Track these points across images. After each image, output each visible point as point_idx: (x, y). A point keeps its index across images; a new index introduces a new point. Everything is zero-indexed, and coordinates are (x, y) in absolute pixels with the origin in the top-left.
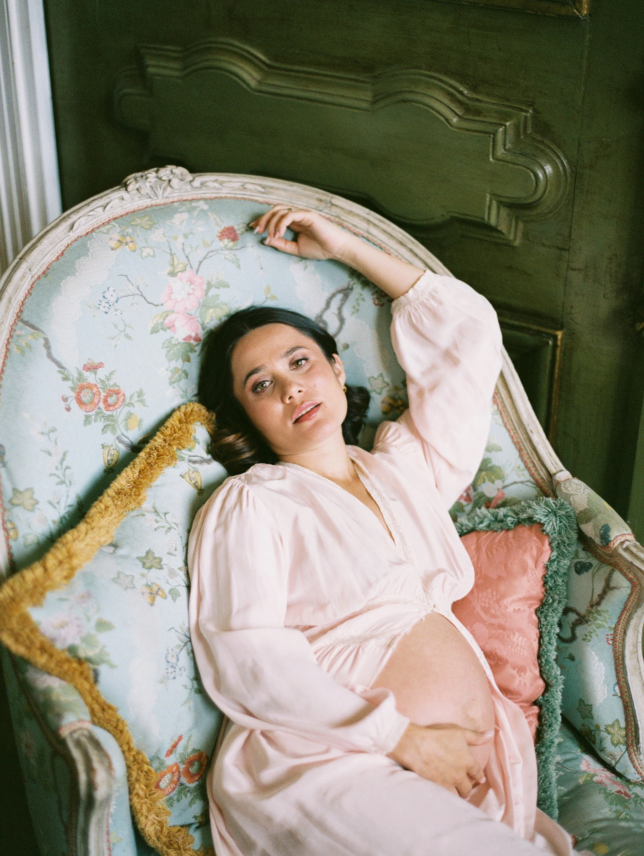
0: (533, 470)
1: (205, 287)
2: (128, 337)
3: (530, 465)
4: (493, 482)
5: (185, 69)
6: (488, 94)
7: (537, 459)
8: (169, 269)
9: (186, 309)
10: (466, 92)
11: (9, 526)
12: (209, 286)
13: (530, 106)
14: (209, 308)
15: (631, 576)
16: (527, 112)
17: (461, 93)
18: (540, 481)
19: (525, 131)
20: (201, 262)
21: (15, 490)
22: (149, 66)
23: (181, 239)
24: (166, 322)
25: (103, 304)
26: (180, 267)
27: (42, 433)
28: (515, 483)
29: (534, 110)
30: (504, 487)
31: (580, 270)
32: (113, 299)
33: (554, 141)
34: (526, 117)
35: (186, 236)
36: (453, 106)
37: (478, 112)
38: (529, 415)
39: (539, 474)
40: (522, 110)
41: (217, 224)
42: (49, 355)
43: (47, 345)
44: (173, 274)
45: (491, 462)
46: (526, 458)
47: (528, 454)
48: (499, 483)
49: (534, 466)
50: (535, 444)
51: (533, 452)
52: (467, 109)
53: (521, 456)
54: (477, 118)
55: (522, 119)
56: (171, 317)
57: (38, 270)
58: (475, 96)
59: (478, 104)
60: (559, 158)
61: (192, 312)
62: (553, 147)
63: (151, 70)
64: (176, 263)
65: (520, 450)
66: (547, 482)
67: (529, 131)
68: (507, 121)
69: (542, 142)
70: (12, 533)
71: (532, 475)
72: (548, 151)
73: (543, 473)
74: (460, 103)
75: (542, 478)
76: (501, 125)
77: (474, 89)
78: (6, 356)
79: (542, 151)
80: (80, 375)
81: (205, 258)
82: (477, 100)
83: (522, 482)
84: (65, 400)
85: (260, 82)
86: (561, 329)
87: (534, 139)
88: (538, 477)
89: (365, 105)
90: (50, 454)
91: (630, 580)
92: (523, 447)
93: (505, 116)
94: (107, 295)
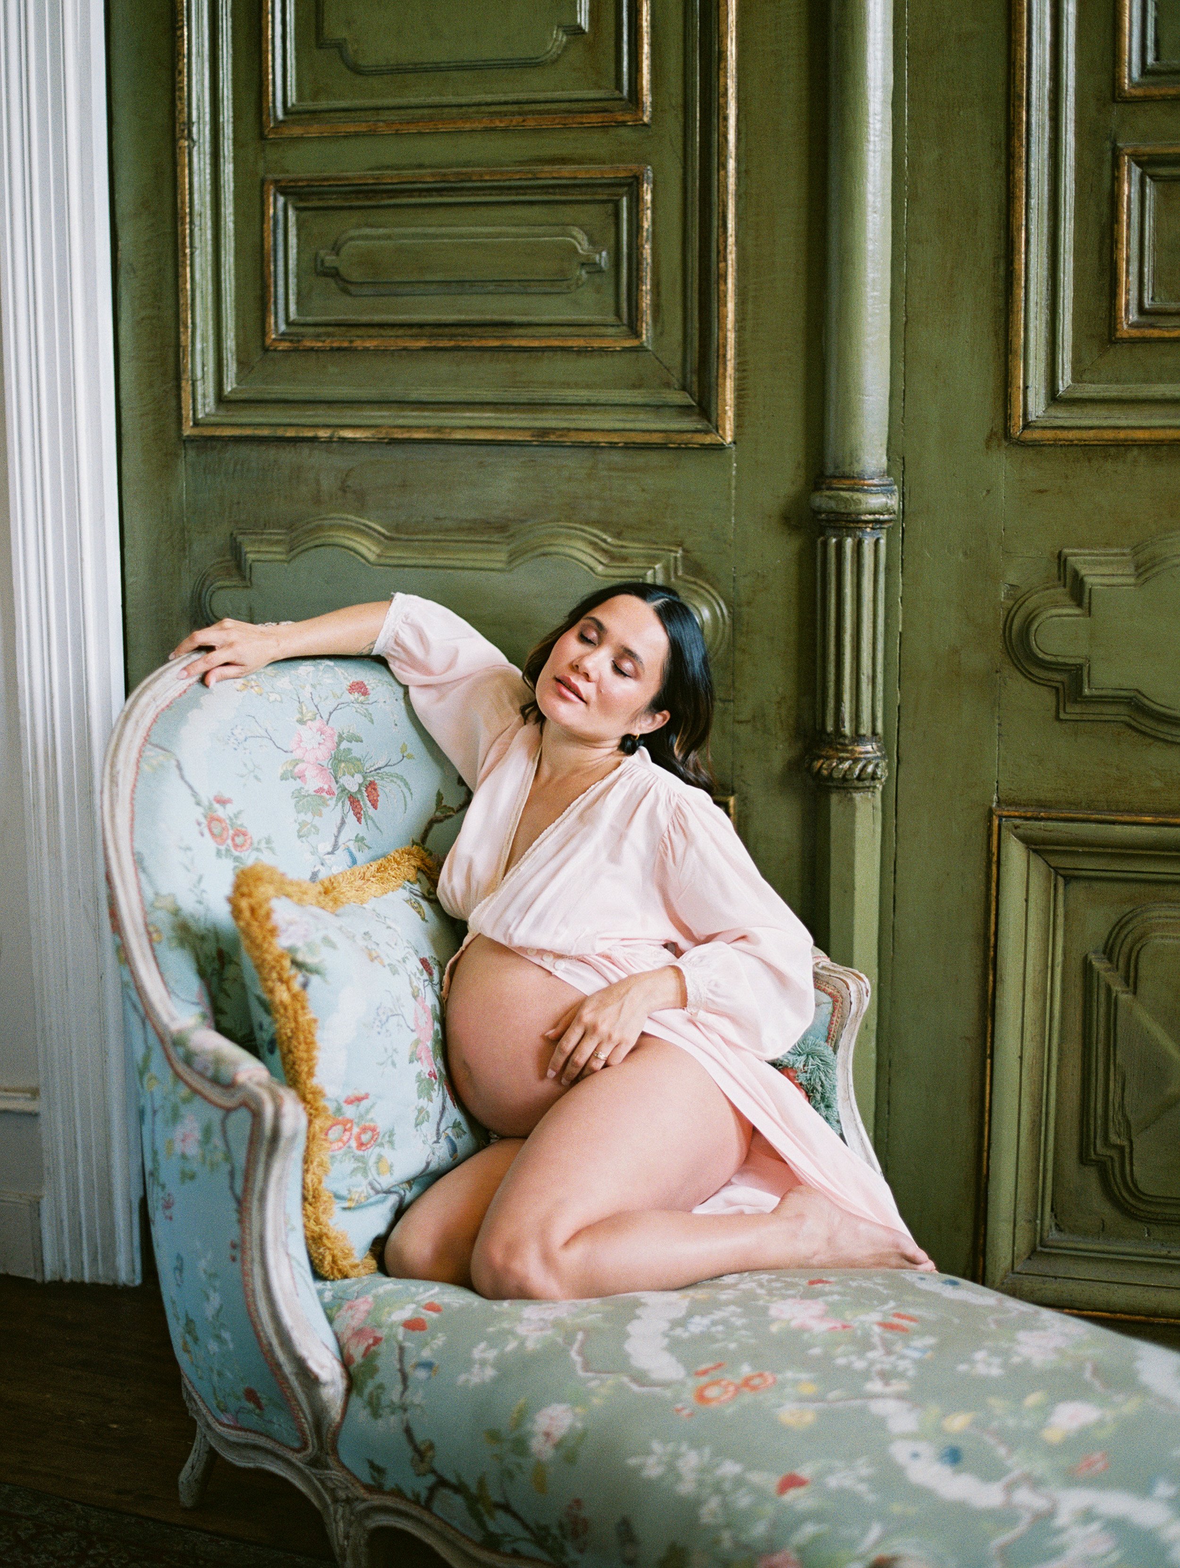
1: (336, 739)
2: (256, 777)
5: (291, 550)
6: (634, 540)
8: (298, 716)
9: (317, 759)
10: (609, 540)
11: (151, 929)
12: (341, 738)
13: (679, 546)
14: (340, 761)
15: (830, 990)
16: (676, 552)
17: (605, 541)
19: (676, 572)
20: (331, 713)
21: (157, 894)
22: (246, 553)
23: (309, 688)
24: (296, 770)
25: (232, 740)
26: (309, 716)
27: (181, 848)
29: (684, 550)
31: (747, 722)
32: (242, 738)
33: (707, 581)
34: (676, 558)
35: (313, 686)
36: (597, 555)
37: (624, 559)
40: (671, 551)
41: (346, 678)
42: (182, 777)
43: (179, 767)
44: (301, 722)
52: (612, 557)
54: (624, 564)
55: (672, 561)
56: (301, 766)
57: (162, 703)
58: (620, 543)
59: (624, 550)
60: (714, 597)
61: (325, 763)
62: (707, 587)
63: (251, 556)
64: (305, 711)
67: (680, 573)
68: (655, 563)
69: (695, 583)
70: (155, 936)
72: (702, 591)
74: (605, 551)
76: (650, 568)
77: (618, 535)
78: (137, 773)
79: (696, 592)
80: (211, 804)
81: (335, 709)
82: (622, 547)
84: (199, 824)
85: (379, 556)
86: (733, 793)
87: (686, 581)
89: (499, 565)
90: (188, 870)
91: (830, 994)
93: (654, 559)
94: (235, 732)
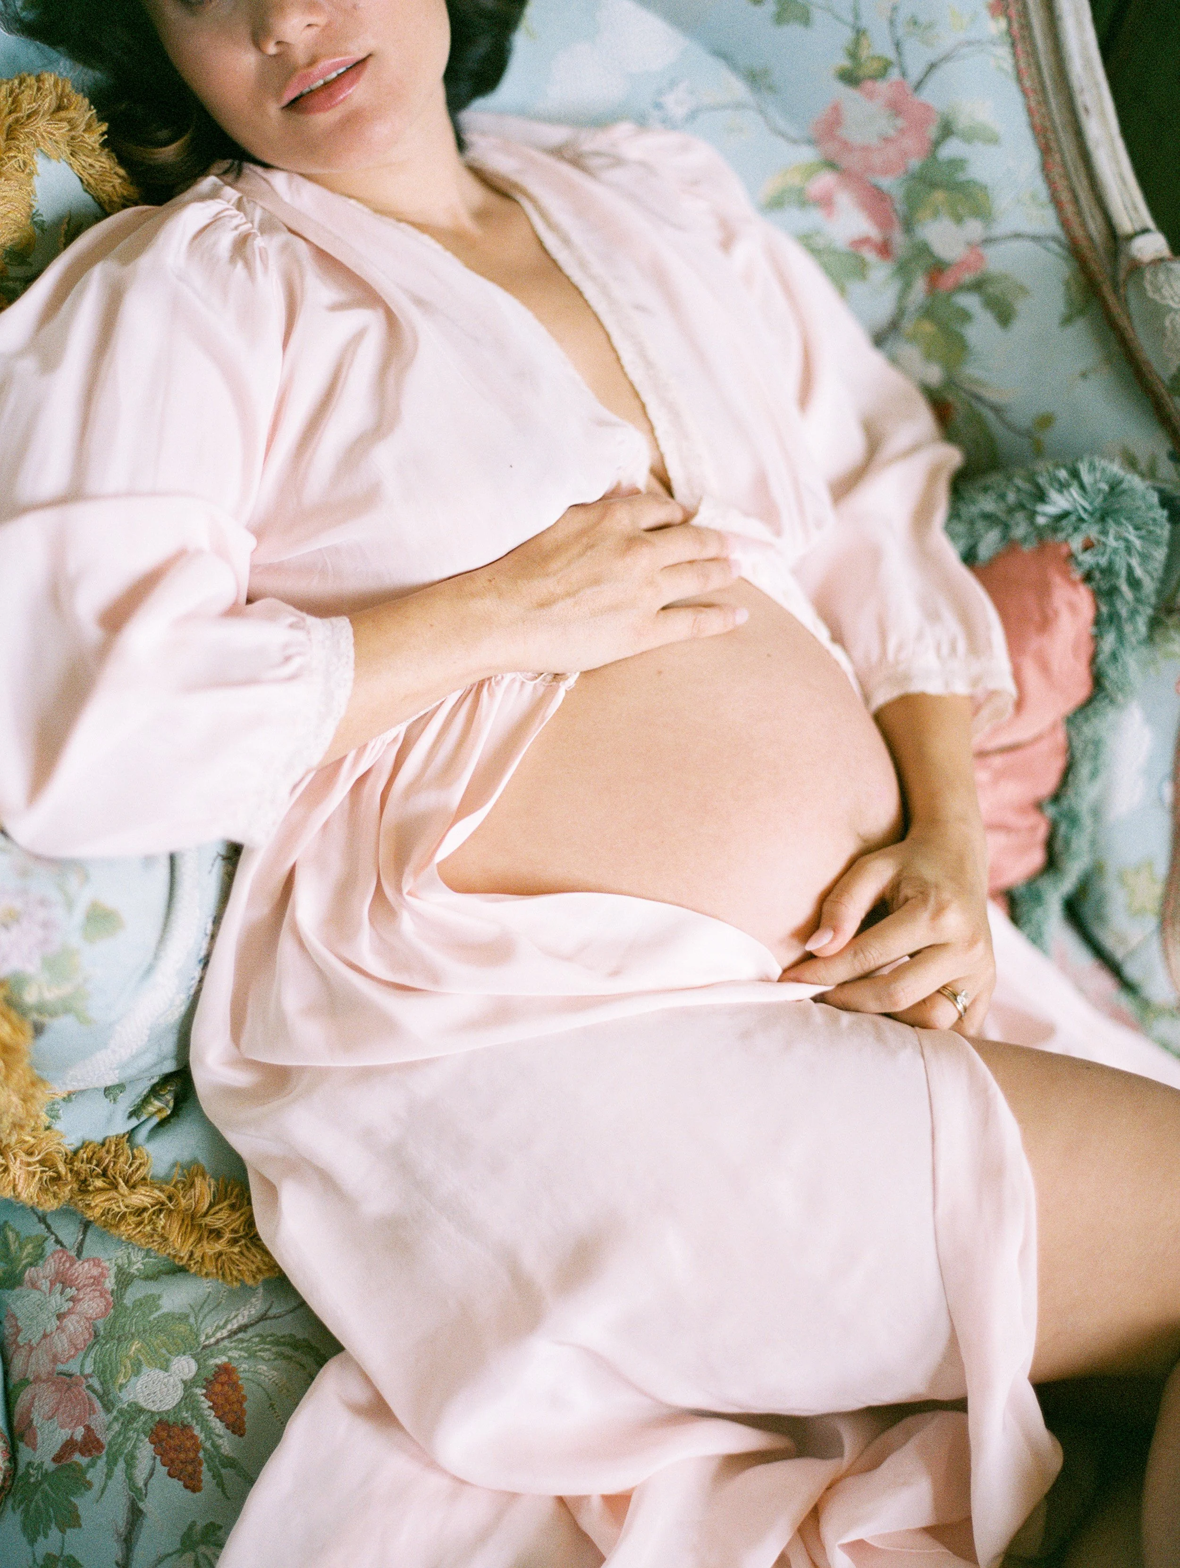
0: (1069, 209)
3: (1065, 196)
4: (959, 219)
7: (1085, 183)
18: (1084, 243)
28: (1017, 236)
30: (988, 241)
38: (1087, 61)
39: (1084, 225)
45: (963, 169)
46: (1057, 171)
47: (1064, 165)
48: (974, 228)
49: (1076, 199)
50: (1091, 144)
51: (1080, 164)
53: (1045, 167)
65: (1045, 150)
66: (1101, 250)
71: (1064, 223)
73: (1095, 227)
75: (1090, 238)
83: (1036, 238)
88: (1079, 233)
92: (1053, 145)
